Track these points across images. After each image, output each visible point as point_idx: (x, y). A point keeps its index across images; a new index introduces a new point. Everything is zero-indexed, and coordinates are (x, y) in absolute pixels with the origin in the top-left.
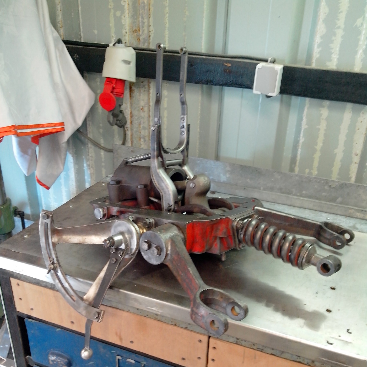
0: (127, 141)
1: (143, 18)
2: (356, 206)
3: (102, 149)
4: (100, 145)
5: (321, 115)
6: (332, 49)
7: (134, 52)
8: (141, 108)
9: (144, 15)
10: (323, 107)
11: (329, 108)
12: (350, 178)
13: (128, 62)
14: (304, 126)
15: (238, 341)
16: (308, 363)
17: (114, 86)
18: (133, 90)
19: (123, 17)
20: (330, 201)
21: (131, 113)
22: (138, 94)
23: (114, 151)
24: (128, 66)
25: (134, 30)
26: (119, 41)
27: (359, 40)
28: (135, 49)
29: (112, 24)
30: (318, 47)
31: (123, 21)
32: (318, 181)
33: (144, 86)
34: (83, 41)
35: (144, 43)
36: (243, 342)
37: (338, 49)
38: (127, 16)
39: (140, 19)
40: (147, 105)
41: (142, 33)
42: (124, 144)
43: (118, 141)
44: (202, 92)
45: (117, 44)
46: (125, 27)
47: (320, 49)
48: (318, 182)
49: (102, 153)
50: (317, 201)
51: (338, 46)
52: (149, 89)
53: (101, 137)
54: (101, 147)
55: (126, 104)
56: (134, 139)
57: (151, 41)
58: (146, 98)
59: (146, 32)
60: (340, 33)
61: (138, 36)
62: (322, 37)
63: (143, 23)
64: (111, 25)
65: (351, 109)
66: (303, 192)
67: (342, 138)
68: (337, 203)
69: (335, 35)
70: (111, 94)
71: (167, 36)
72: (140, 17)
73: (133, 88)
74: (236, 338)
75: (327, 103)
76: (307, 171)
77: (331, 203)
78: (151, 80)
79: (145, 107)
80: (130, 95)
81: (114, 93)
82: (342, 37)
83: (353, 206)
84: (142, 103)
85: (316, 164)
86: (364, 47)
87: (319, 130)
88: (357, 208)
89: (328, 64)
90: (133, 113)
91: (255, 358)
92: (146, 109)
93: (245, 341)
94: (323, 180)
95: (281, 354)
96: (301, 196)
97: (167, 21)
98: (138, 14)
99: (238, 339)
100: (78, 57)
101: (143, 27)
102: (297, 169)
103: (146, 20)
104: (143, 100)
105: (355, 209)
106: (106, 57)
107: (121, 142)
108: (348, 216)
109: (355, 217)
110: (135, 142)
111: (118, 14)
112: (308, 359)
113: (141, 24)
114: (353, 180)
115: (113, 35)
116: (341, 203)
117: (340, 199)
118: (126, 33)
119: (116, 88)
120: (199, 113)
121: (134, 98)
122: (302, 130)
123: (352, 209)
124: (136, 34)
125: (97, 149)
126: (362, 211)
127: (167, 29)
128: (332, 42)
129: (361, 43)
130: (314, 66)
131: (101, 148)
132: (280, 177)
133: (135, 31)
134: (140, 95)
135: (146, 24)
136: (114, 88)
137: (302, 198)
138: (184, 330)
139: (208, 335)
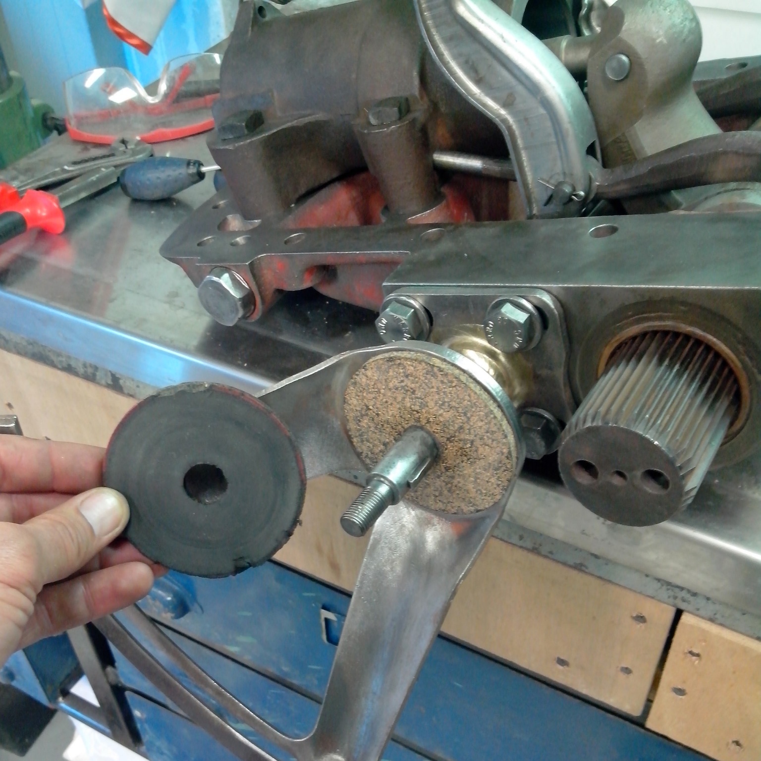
138: (574, 573)
139: (674, 606)
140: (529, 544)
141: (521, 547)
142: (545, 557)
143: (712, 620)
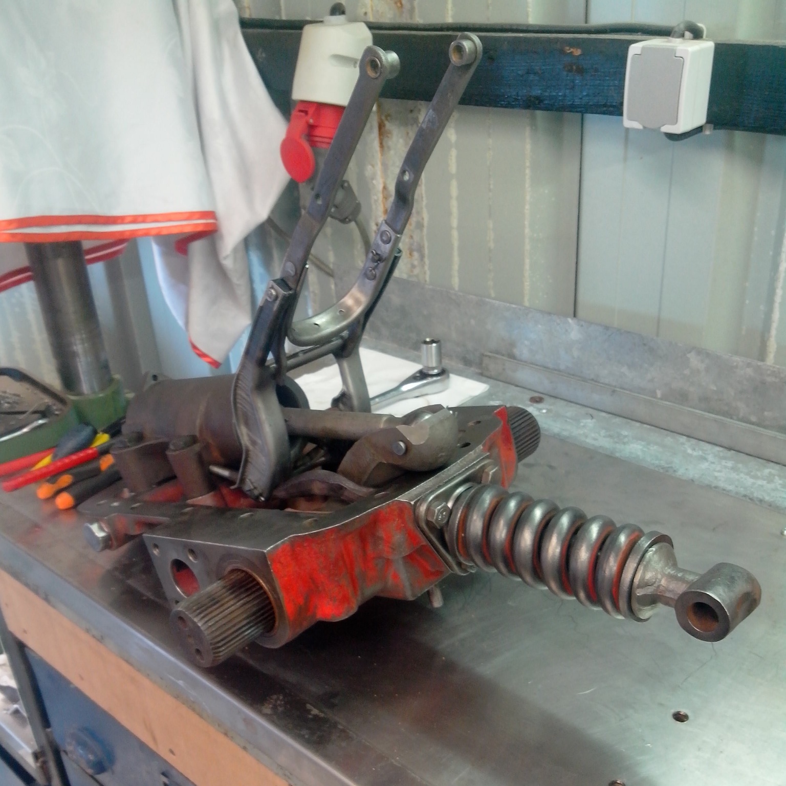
4: (327, 266)
17: (311, 121)
18: (390, 132)
26: (335, 10)
28: (371, 26)
33: (415, 120)
34: (284, 18)
55: (373, 166)
66: (766, 413)
70: (302, 140)
73: (388, 126)
78: (421, 104)
80: (382, 145)
100: (264, 55)
119: (318, 126)
136: (311, 127)
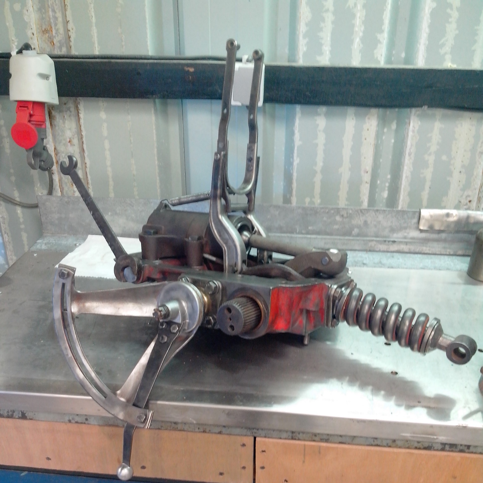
0: (54, 189)
1: (54, 11)
2: (377, 237)
3: (19, 205)
4: (14, 200)
5: (318, 125)
6: (322, 39)
7: (51, 61)
8: (68, 140)
9: (56, 7)
10: (319, 115)
11: (327, 115)
12: (362, 202)
13: (45, 77)
14: (297, 142)
15: (294, 435)
16: (387, 444)
17: (31, 112)
18: (54, 116)
19: (25, 11)
20: (345, 234)
21: (55, 149)
22: (61, 121)
23: (39, 205)
24: (45, 81)
25: (43, 29)
26: (27, 47)
27: (353, 26)
28: (52, 57)
29: (9, 22)
30: (304, 37)
31: (26, 18)
32: (327, 210)
33: (69, 109)
35: (60, 48)
36: (301, 434)
37: (329, 39)
38: (31, 9)
39: (51, 13)
40: (76, 136)
41: (56, 33)
42: (50, 192)
43: (40, 191)
44: (156, 110)
45: (24, 52)
46: (31, 25)
47: (307, 40)
48: (328, 212)
49: (19, 210)
50: (328, 237)
51: (329, 35)
52: (78, 113)
53: (15, 188)
54: (15, 202)
56: (64, 186)
57: (72, 44)
58: (73, 125)
59: (61, 31)
60: (329, 18)
61: (50, 38)
62: (307, 25)
63: (56, 18)
64: (7, 24)
65: (354, 115)
67: (347, 153)
68: (353, 236)
69: (323, 20)
70: (29, 124)
71: (96, 35)
72: (50, 10)
73: (53, 113)
74: (291, 432)
75: (323, 109)
76: (307, 200)
77: (347, 238)
79: (73, 138)
80: (51, 124)
81: (32, 122)
82: (333, 23)
83: (373, 237)
84: (69, 134)
85: (317, 190)
86: (361, 34)
87: (317, 145)
88: (378, 239)
89: (319, 58)
90: (58, 148)
91: (320, 453)
92: (75, 141)
93: (303, 433)
94: (333, 209)
95: (352, 441)
96: (308, 233)
97: (93, 14)
98: (47, 6)
99: (293, 432)
101: (56, 25)
102: (294, 200)
103: (59, 15)
104: (70, 129)
105: (376, 241)
106: (12, 71)
107: (45, 192)
108: (368, 249)
109: (378, 250)
110: (66, 189)
111: (17, 7)
112: (387, 439)
113: (52, 21)
114: (365, 204)
115: (13, 39)
116: (358, 235)
117: (356, 231)
118: (33, 34)
119: (34, 115)
120: (155, 139)
121: (57, 128)
122: (296, 148)
123: (372, 241)
124: (47, 35)
125: (10, 206)
126: (385, 241)
127: (94, 25)
128: (321, 30)
129: (356, 29)
130: (301, 62)
131: (16, 204)
132: (277, 212)
133: (45, 31)
134: (64, 123)
135: (60, 19)
136: (31, 116)
137: (309, 236)
138: (219, 436)
139: (253, 436)
140: (202, 430)
141: (199, 432)
142: (208, 433)
143: (265, 437)
